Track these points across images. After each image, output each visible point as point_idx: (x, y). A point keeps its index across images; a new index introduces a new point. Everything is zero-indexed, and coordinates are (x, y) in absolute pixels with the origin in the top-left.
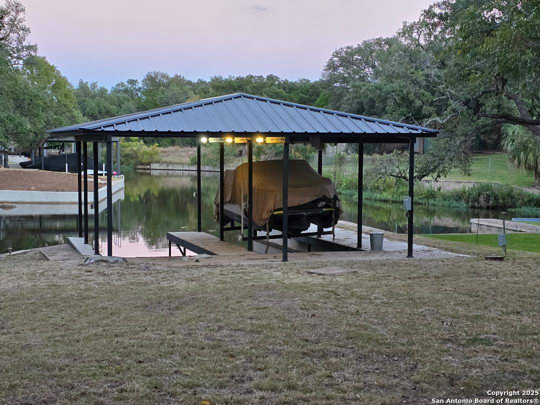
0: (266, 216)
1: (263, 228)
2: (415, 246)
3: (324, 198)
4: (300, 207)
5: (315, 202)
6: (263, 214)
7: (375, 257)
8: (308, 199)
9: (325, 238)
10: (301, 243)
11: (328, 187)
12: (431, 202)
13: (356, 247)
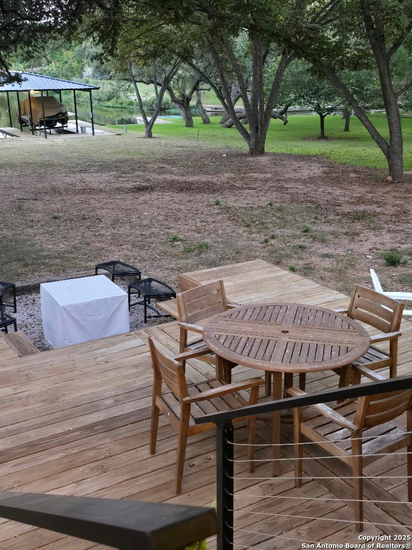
0: (38, 121)
1: (38, 126)
2: (95, 131)
3: (61, 113)
4: (51, 117)
5: (58, 115)
6: (37, 120)
7: (85, 135)
8: (54, 114)
9: (65, 128)
10: (57, 131)
11: (63, 108)
12: (131, 107)
13: (76, 132)
